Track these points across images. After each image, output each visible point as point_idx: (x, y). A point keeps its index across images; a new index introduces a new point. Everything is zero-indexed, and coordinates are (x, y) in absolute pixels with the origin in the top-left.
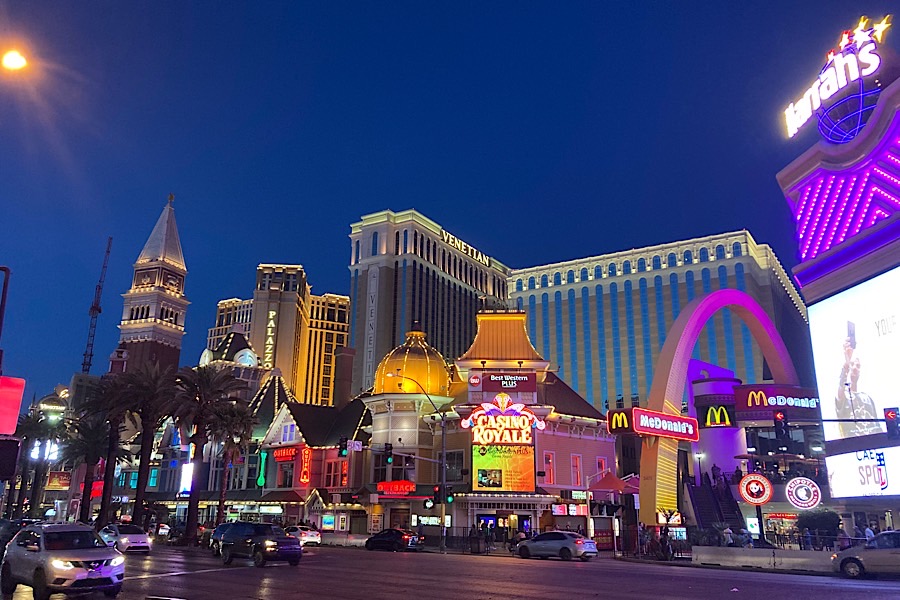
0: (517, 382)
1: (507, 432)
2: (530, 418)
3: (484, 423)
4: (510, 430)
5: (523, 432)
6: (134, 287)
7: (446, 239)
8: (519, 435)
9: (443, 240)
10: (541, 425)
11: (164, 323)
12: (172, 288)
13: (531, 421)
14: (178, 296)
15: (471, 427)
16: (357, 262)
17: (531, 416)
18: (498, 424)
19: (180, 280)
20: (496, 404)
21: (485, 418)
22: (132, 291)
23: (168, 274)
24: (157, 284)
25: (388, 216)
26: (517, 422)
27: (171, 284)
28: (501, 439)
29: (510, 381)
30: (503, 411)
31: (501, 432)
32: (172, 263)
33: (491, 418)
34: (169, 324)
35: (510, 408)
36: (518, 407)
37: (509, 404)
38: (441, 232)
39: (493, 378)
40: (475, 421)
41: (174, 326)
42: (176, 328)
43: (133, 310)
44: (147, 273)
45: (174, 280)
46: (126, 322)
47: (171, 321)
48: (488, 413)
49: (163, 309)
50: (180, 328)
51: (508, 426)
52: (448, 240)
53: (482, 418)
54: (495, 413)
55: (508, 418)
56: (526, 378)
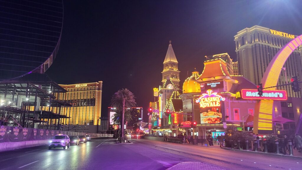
0: (217, 85)
1: (211, 103)
2: (219, 97)
3: (203, 100)
4: (212, 102)
5: (217, 103)
6: (164, 70)
7: (272, 33)
8: (216, 103)
9: (271, 33)
10: (223, 99)
11: (173, 79)
12: (174, 68)
13: (220, 98)
14: (176, 70)
15: (199, 103)
16: (238, 49)
17: (220, 96)
18: (208, 100)
19: (176, 65)
20: (207, 93)
21: (204, 99)
22: (164, 71)
23: (172, 64)
24: (169, 68)
25: (246, 30)
26: (214, 99)
27: (174, 67)
28: (209, 105)
29: (214, 85)
30: (209, 96)
31: (209, 103)
32: (173, 61)
33: (206, 98)
34: (175, 79)
35: (212, 94)
36: (215, 94)
37: (212, 93)
38: (270, 31)
39: (208, 84)
40: (200, 100)
41: (176, 79)
42: (177, 80)
43: (165, 76)
44: (167, 65)
45: (174, 66)
46: (163, 80)
47: (175, 78)
48: (204, 97)
49: (172, 75)
50: (178, 79)
51: (212, 101)
52: (273, 33)
53: (203, 99)
54: (207, 97)
55: (211, 98)
56: (219, 83)
